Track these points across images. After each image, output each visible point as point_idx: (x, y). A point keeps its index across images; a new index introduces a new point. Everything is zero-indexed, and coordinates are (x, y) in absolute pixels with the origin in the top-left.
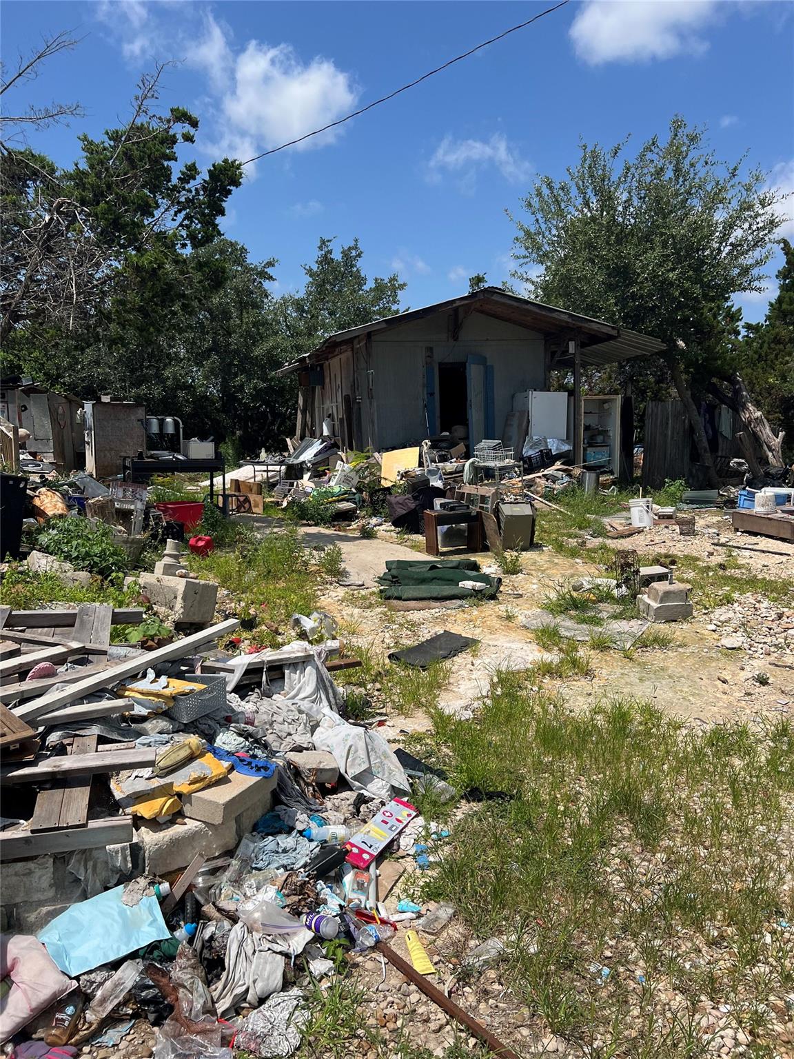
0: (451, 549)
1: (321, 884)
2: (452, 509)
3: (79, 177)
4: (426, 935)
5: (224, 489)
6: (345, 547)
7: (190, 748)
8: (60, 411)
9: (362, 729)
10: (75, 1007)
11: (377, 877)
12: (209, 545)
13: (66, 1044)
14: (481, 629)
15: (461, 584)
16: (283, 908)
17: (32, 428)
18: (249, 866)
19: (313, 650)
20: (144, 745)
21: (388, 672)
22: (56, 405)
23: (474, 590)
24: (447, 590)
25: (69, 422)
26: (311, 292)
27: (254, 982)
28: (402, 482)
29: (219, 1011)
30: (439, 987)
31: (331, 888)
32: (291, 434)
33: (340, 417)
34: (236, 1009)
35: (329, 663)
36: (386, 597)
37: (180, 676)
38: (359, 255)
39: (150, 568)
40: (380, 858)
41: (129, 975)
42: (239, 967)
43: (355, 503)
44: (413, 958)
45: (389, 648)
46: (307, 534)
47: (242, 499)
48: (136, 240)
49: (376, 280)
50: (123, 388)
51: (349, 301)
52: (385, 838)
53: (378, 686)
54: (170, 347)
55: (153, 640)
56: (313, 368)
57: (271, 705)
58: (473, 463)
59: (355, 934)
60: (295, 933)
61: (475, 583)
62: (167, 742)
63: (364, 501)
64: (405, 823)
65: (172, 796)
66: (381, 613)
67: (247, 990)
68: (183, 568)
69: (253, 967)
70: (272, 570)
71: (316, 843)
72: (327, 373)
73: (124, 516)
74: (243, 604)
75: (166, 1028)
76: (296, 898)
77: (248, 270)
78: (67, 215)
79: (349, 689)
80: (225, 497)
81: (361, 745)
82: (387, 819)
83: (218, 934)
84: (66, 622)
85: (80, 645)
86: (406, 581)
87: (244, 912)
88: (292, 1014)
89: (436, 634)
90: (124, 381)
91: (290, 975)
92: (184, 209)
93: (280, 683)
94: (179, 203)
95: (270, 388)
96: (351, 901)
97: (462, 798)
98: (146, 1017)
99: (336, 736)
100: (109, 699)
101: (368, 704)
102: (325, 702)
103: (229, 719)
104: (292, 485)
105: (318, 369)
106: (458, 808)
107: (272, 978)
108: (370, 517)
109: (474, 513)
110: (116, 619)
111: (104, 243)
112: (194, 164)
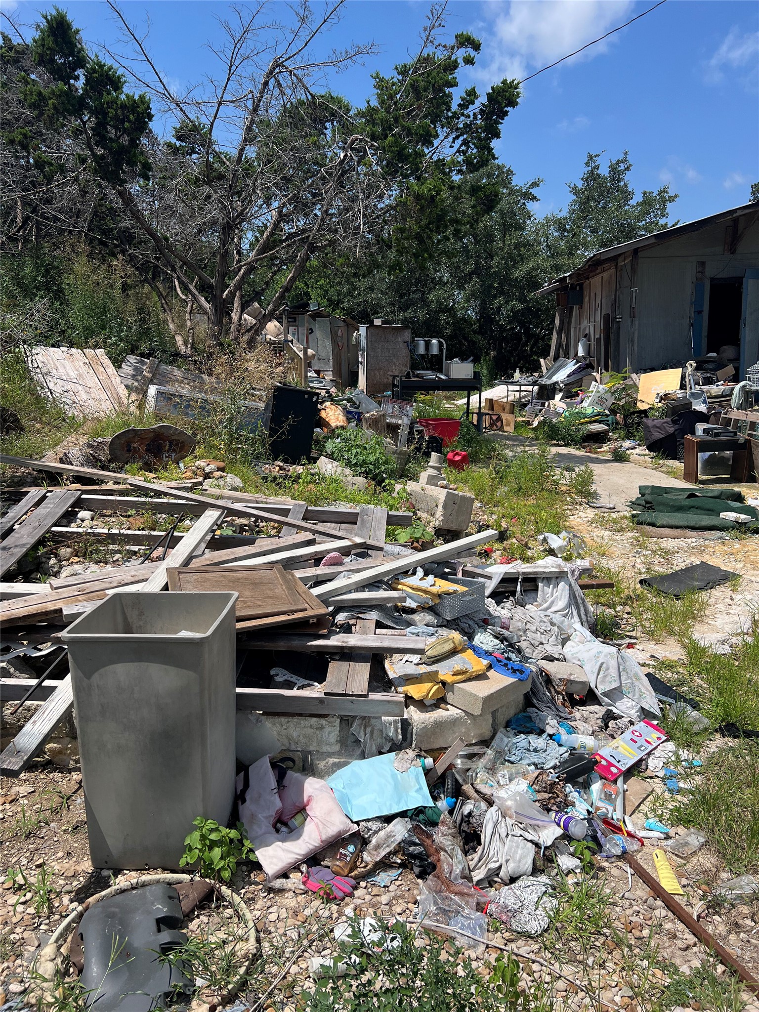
0: (712, 477)
1: (569, 787)
2: (717, 435)
3: (370, 114)
4: (674, 857)
5: (480, 408)
6: (597, 469)
7: (454, 642)
8: (339, 333)
9: (614, 650)
10: (355, 847)
11: (624, 791)
12: (465, 459)
13: (347, 876)
14: (743, 563)
15: (722, 515)
16: (535, 801)
17: (316, 349)
18: (502, 758)
19: (567, 567)
20: (413, 634)
21: (639, 597)
22: (336, 328)
23: (737, 522)
24: (706, 520)
25: (346, 344)
26: (574, 210)
27: (507, 861)
28: (660, 405)
29: (475, 879)
30: (688, 909)
31: (579, 793)
32: (545, 355)
33: (597, 336)
34: (490, 881)
35: (582, 582)
36: (638, 522)
37: (444, 576)
38: (628, 169)
39: (415, 478)
40: (629, 773)
41: (399, 830)
42: (493, 845)
43: (608, 425)
44: (661, 876)
45: (640, 573)
46: (559, 455)
47: (494, 417)
48: (418, 169)
49: (645, 193)
50: (393, 312)
51: (614, 217)
52: (634, 756)
53: (628, 609)
54: (436, 271)
55: (418, 542)
56: (573, 287)
57: (524, 614)
58: (744, 386)
59: (602, 840)
60: (545, 827)
61: (738, 515)
62: (433, 634)
63: (617, 423)
64: (655, 745)
65: (438, 683)
66: (631, 538)
67: (500, 867)
68: (444, 479)
69: (506, 847)
70: (523, 487)
71: (565, 749)
72: (586, 293)
73: (393, 429)
74: (495, 517)
75: (429, 882)
76: (547, 796)
77: (512, 192)
78: (358, 151)
79: (600, 609)
80: (480, 415)
81: (613, 663)
82: (635, 738)
83: (476, 812)
84: (350, 519)
85: (362, 541)
86: (661, 508)
87: (498, 797)
88: (540, 898)
89: (691, 564)
90: (393, 305)
91: (540, 863)
92: (462, 135)
93: (533, 595)
94: (458, 129)
95: (528, 309)
96: (598, 809)
97: (716, 731)
98: (412, 869)
99: (587, 651)
100: (385, 590)
101: (617, 625)
102: (576, 618)
103: (486, 622)
104: (543, 405)
105: (578, 288)
106: (711, 740)
107: (523, 862)
108: (623, 439)
109: (742, 441)
110: (391, 521)
111: (390, 174)
112: (474, 89)
